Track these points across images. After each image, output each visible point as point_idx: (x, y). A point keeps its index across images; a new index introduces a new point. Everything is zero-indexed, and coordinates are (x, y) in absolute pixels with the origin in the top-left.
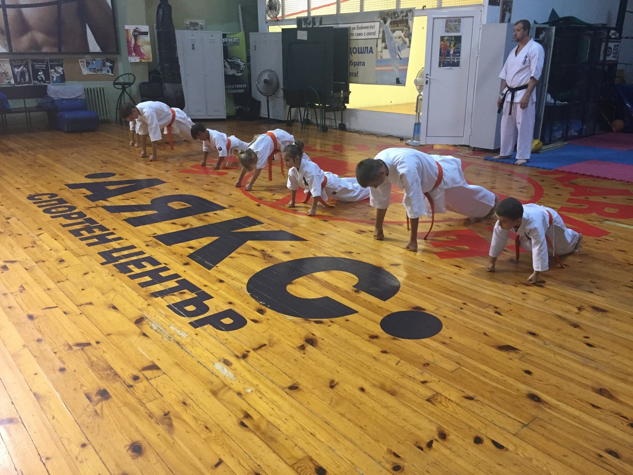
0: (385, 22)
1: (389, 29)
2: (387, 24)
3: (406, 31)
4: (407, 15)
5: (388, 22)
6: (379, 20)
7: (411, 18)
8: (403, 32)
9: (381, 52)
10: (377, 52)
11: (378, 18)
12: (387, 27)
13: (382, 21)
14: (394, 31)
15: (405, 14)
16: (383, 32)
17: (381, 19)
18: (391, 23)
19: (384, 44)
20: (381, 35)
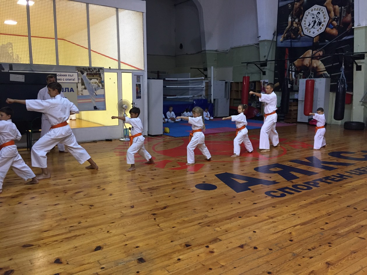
0: (83, 73)
1: (87, 78)
2: (84, 75)
3: (100, 79)
4: (99, 71)
5: (85, 74)
6: (77, 71)
7: (102, 73)
8: (98, 80)
9: (82, 91)
10: (78, 91)
11: (76, 70)
12: (84, 76)
13: (79, 73)
14: (91, 79)
15: (97, 70)
16: (82, 79)
17: (79, 71)
18: (87, 74)
19: (83, 87)
20: (80, 81)
